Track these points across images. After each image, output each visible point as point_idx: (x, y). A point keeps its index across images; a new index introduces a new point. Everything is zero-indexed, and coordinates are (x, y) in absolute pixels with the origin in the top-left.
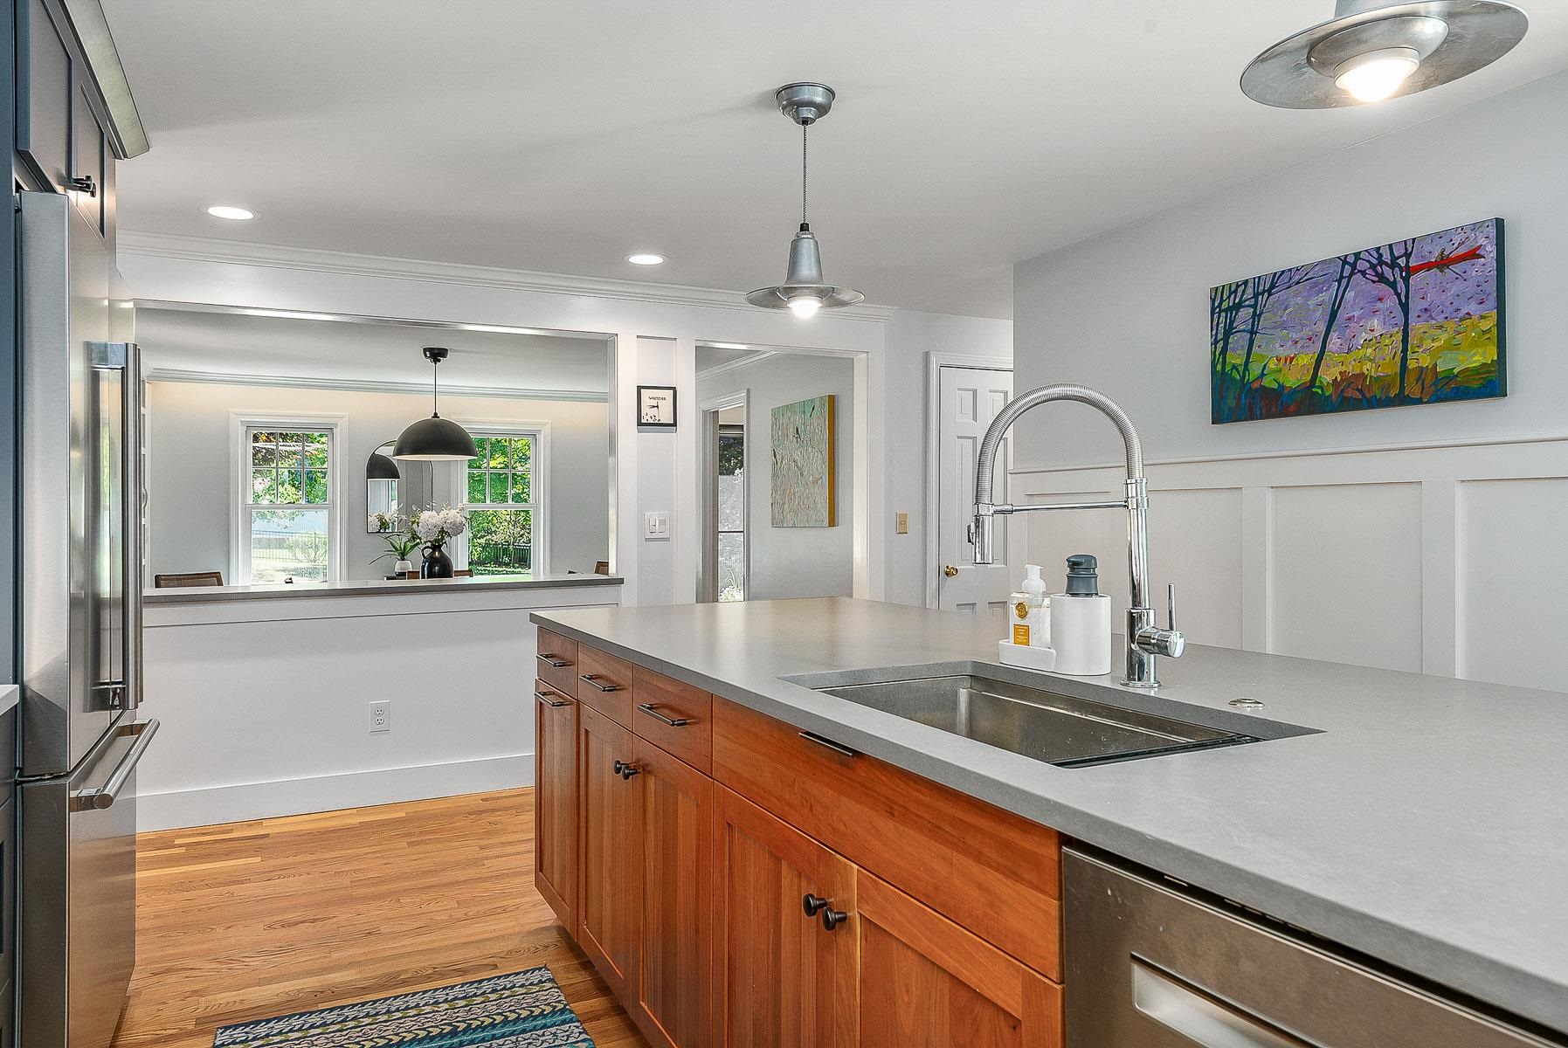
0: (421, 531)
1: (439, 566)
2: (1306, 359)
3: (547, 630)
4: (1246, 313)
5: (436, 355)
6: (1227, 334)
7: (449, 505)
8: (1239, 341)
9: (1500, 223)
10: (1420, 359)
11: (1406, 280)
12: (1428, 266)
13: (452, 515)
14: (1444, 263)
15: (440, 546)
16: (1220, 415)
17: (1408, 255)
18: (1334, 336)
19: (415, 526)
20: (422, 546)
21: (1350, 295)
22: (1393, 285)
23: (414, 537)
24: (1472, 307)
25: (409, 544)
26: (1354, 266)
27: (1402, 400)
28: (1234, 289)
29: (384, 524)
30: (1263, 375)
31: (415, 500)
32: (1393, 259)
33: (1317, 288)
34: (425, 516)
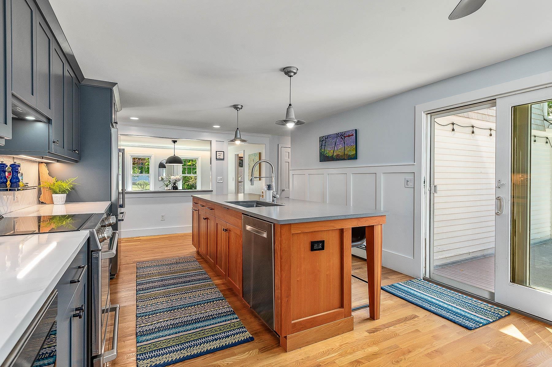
0: (171, 180)
1: (175, 188)
2: (332, 151)
3: (194, 198)
4: (324, 142)
5: (175, 142)
6: (322, 145)
7: (178, 175)
8: (323, 147)
9: (356, 130)
10: (346, 152)
11: (344, 138)
12: (347, 136)
13: (178, 177)
14: (349, 136)
15: (175, 184)
16: (321, 161)
17: (345, 134)
18: (335, 147)
19: (170, 179)
20: (171, 184)
21: (337, 140)
22: (343, 139)
23: (170, 182)
24: (352, 144)
25: (169, 183)
26: (338, 135)
27: (344, 159)
28: (322, 137)
29: (162, 179)
30: (326, 153)
31: (170, 174)
32: (343, 134)
33: (333, 138)
34: (172, 177)
